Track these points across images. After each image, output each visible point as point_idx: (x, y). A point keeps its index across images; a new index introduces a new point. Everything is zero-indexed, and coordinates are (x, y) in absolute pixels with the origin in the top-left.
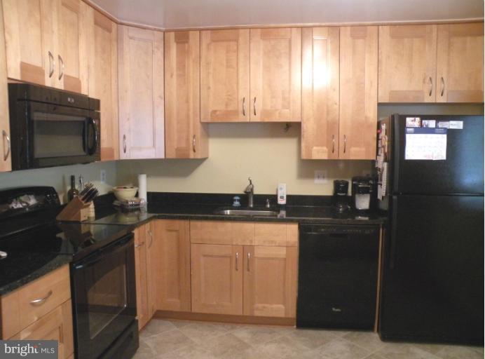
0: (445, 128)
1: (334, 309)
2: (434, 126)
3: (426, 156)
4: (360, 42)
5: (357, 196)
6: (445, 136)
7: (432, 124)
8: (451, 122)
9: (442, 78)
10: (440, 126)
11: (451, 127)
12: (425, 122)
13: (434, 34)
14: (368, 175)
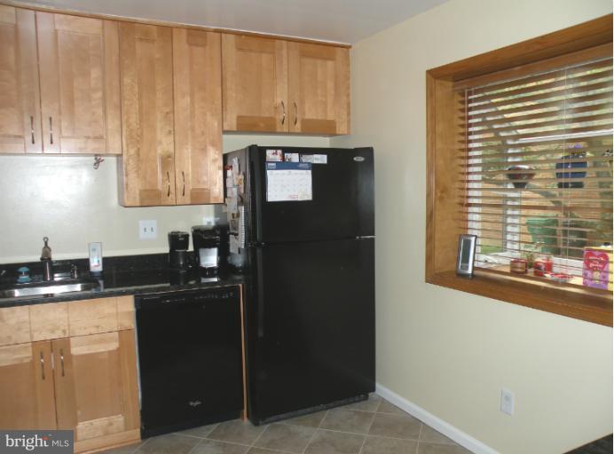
0: (309, 163)
1: (191, 404)
2: (298, 161)
3: (290, 196)
4: (198, 50)
5: (202, 251)
6: (310, 172)
7: (295, 157)
8: (316, 156)
9: (295, 104)
10: (304, 161)
11: (316, 162)
12: (288, 155)
13: (284, 52)
14: (209, 223)
